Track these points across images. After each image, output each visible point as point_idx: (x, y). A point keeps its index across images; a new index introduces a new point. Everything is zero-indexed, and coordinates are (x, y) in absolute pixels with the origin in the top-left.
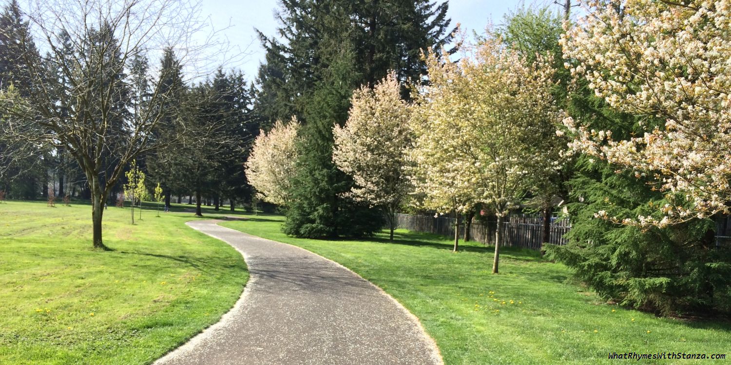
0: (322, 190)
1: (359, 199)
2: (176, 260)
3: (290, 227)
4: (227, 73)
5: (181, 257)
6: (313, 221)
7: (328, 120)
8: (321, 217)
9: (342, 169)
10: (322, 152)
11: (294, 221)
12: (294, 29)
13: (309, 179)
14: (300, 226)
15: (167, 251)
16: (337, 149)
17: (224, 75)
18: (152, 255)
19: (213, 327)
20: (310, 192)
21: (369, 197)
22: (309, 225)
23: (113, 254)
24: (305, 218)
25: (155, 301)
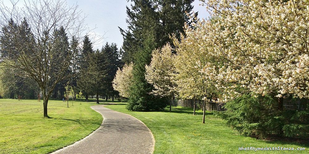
0: (141, 92)
1: (156, 95)
2: (75, 121)
3: (129, 107)
4: (110, 45)
5: (77, 120)
6: (138, 104)
7: (144, 63)
8: (141, 102)
9: (149, 83)
10: (142, 76)
11: (131, 104)
12: (134, 27)
13: (136, 87)
14: (133, 106)
15: (73, 118)
16: (147, 75)
17: (109, 46)
18: (66, 119)
19: (68, 146)
20: (137, 92)
21: (160, 94)
22: (136, 106)
23: (51, 119)
24: (135, 103)
25: (53, 137)
